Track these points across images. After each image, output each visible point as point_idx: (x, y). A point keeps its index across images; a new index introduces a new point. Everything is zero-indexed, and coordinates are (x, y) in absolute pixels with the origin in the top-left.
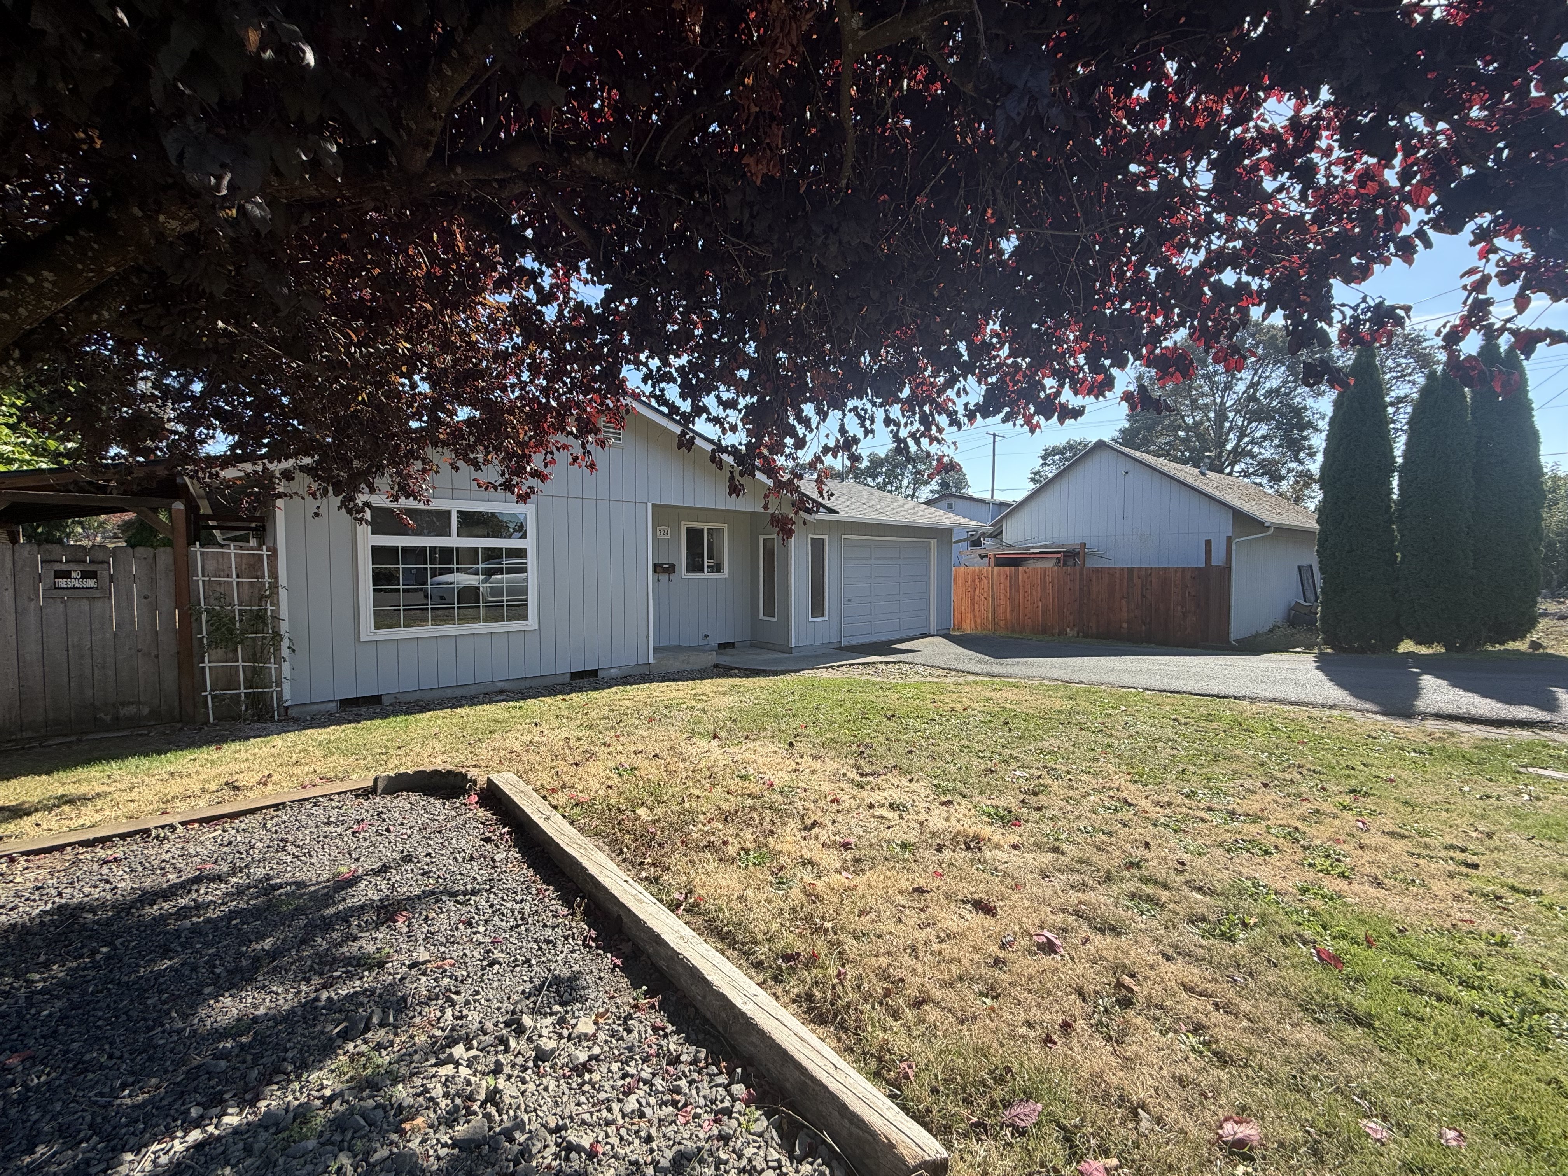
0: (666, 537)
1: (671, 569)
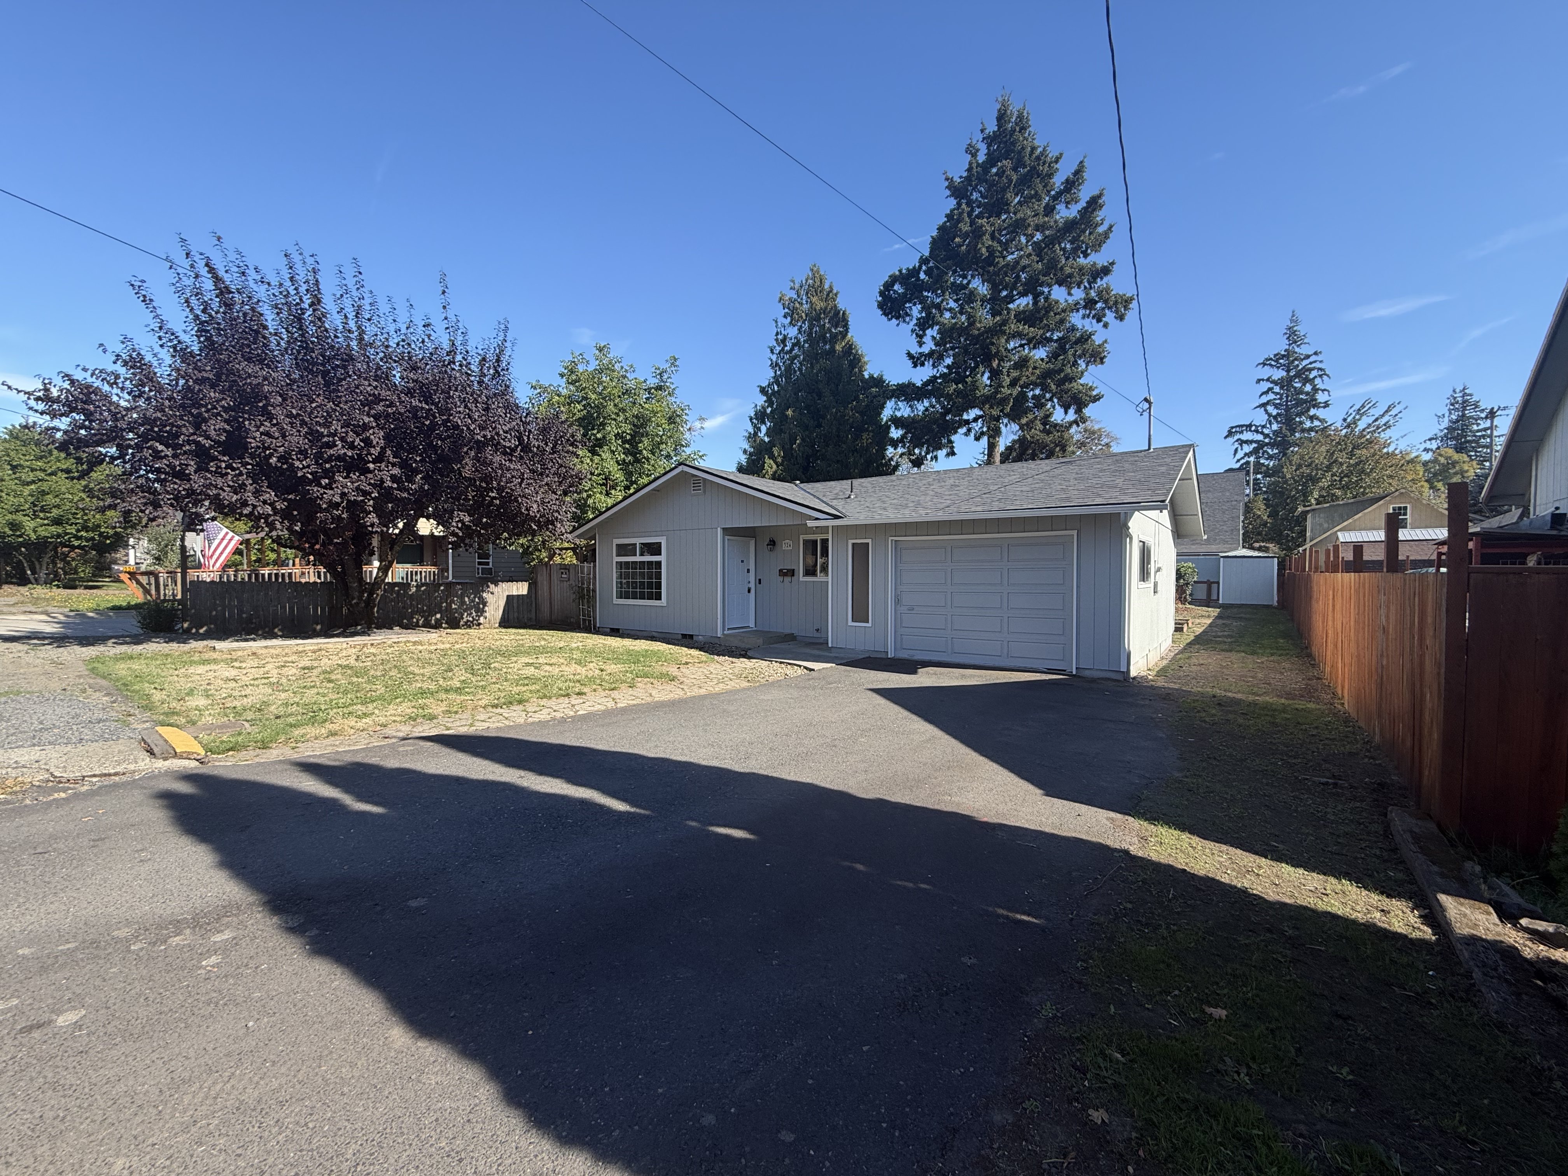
0: (789, 548)
1: (792, 573)
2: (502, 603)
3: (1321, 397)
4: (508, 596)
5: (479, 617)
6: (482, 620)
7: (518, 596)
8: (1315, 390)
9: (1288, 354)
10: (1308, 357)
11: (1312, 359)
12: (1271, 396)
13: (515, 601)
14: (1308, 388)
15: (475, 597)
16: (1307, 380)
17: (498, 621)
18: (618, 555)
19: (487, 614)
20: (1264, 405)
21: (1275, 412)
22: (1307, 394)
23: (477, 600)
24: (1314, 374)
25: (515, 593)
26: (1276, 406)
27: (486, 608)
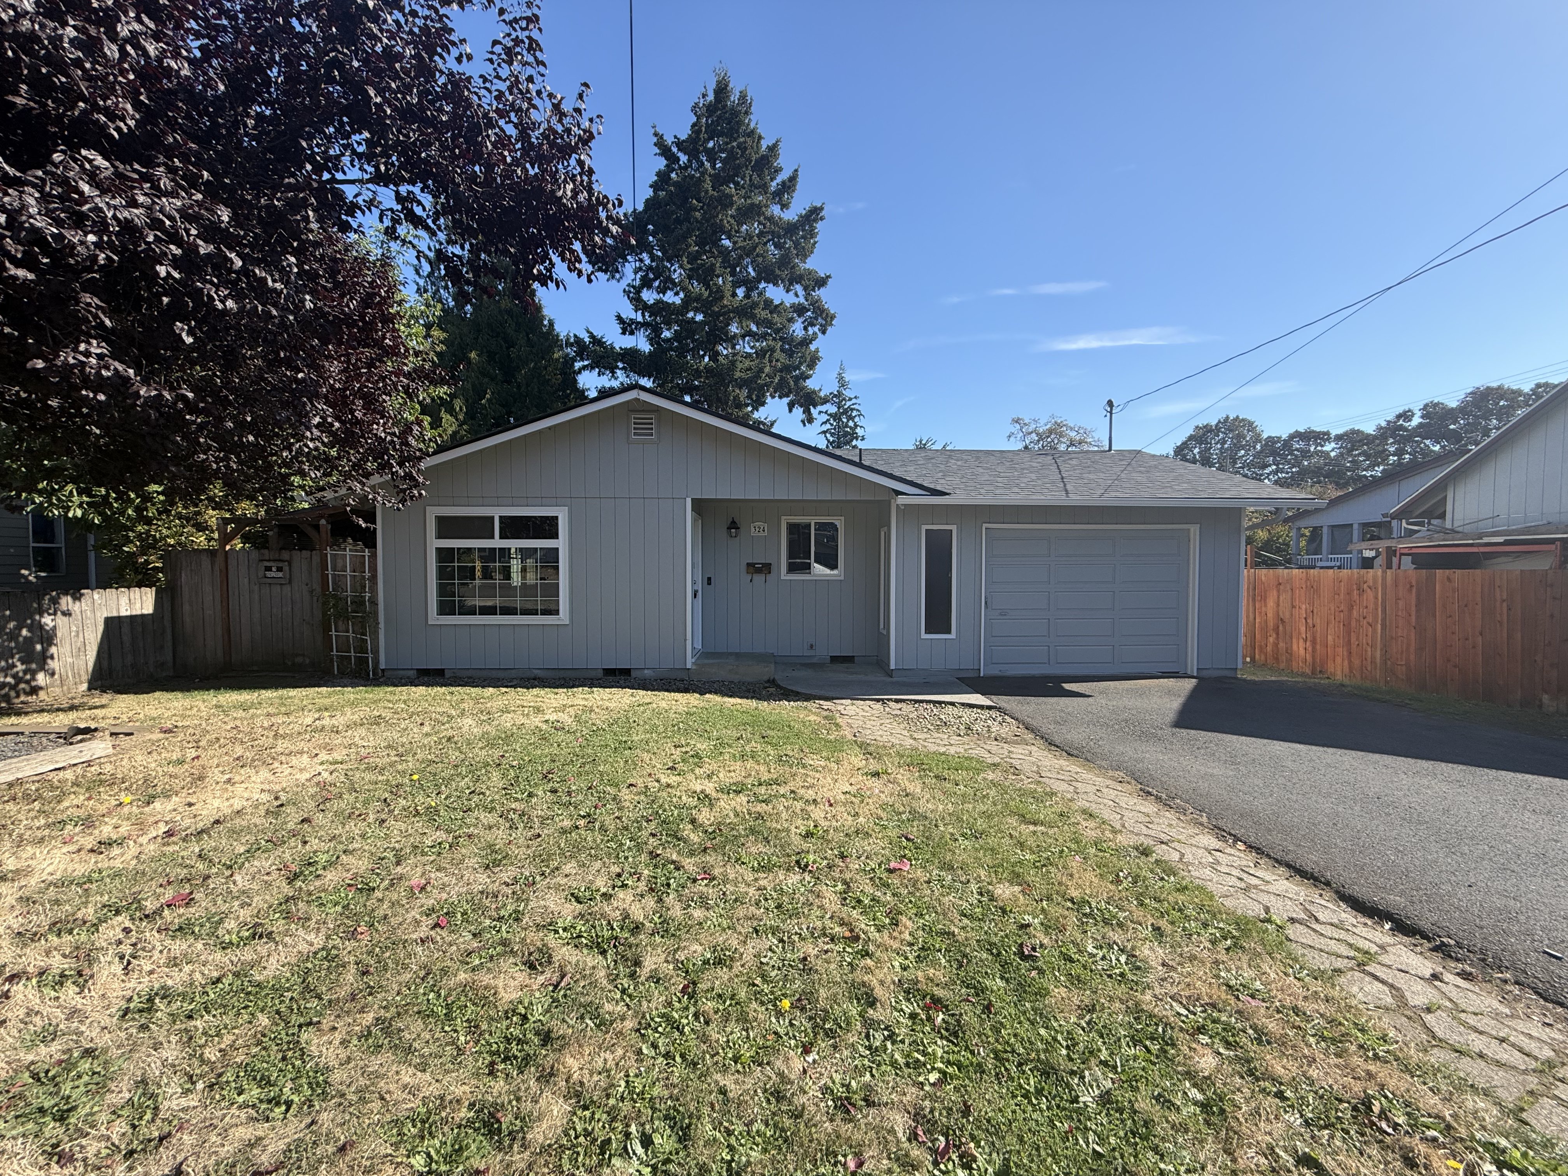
0: (762, 534)
1: (766, 568)
2: (94, 636)
3: (859, 431)
4: (108, 621)
5: (34, 673)
6: (41, 679)
7: (132, 618)
8: (856, 426)
9: (839, 395)
10: (850, 399)
11: (854, 401)
12: (828, 426)
13: (126, 629)
14: (851, 424)
15: (19, 628)
16: (851, 418)
17: (85, 677)
18: (440, 536)
19: (52, 664)
20: (824, 432)
21: (831, 439)
22: (851, 428)
23: (24, 632)
24: (854, 413)
25: (124, 613)
26: (832, 434)
27: (53, 650)
